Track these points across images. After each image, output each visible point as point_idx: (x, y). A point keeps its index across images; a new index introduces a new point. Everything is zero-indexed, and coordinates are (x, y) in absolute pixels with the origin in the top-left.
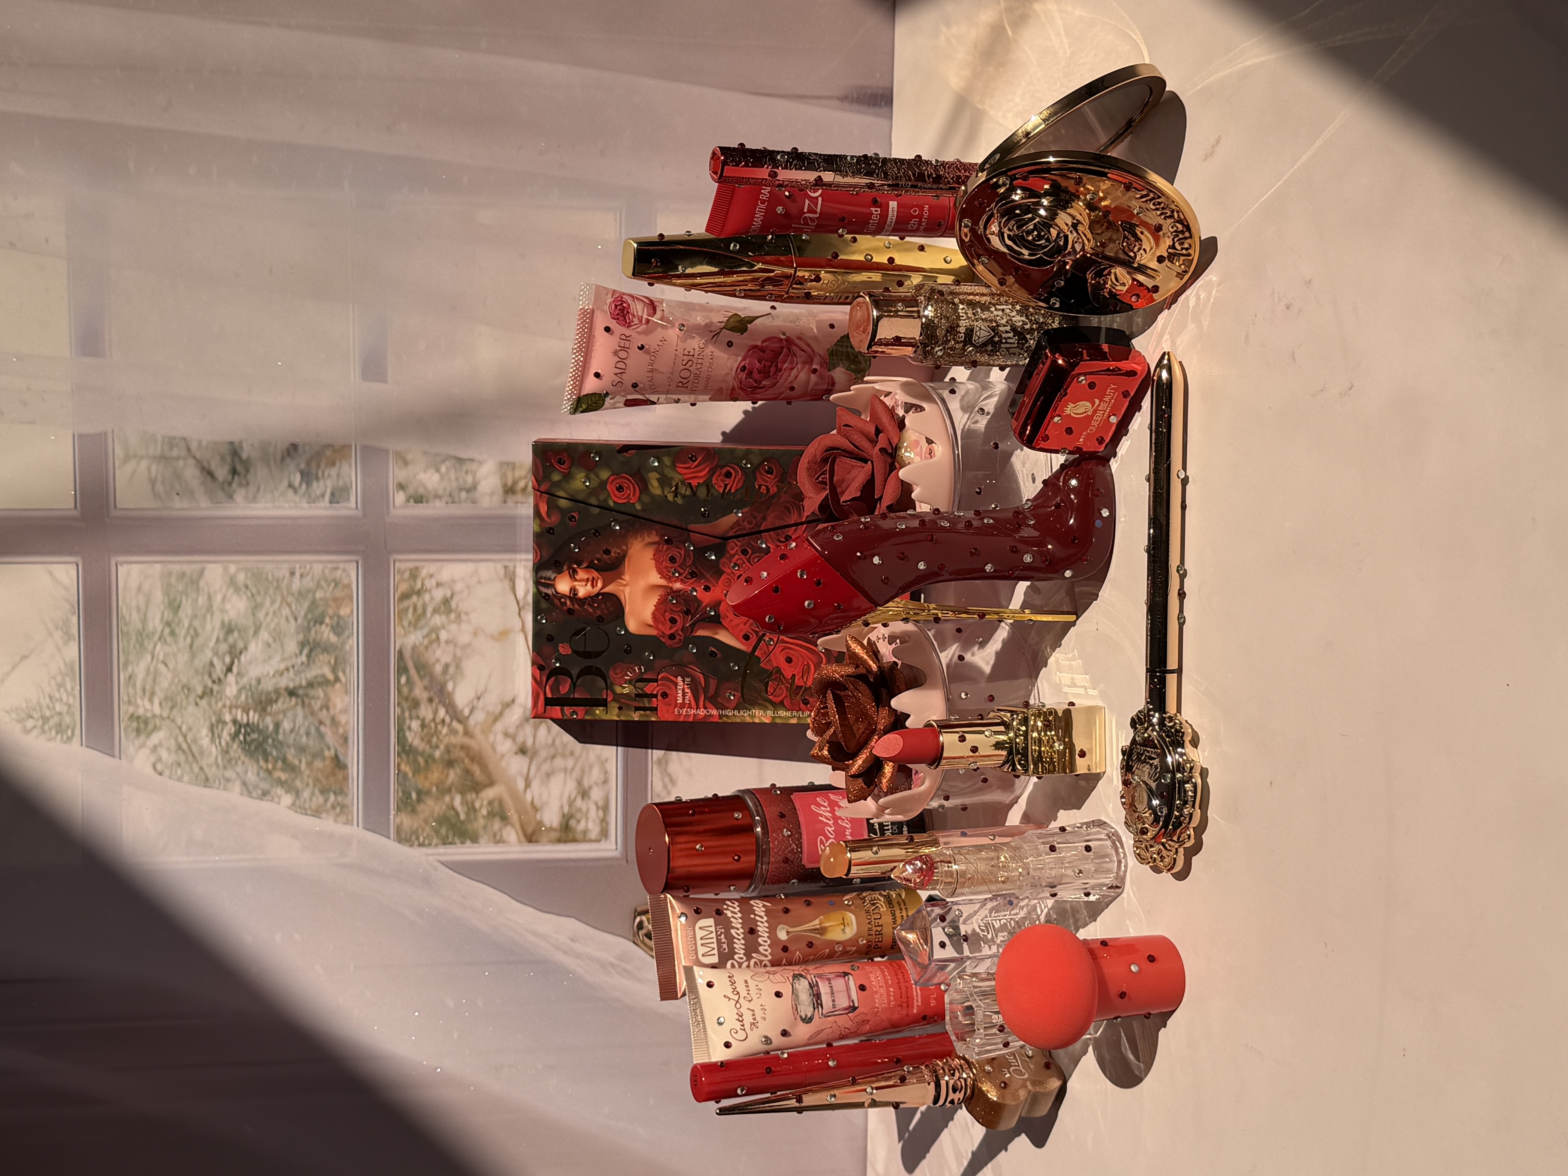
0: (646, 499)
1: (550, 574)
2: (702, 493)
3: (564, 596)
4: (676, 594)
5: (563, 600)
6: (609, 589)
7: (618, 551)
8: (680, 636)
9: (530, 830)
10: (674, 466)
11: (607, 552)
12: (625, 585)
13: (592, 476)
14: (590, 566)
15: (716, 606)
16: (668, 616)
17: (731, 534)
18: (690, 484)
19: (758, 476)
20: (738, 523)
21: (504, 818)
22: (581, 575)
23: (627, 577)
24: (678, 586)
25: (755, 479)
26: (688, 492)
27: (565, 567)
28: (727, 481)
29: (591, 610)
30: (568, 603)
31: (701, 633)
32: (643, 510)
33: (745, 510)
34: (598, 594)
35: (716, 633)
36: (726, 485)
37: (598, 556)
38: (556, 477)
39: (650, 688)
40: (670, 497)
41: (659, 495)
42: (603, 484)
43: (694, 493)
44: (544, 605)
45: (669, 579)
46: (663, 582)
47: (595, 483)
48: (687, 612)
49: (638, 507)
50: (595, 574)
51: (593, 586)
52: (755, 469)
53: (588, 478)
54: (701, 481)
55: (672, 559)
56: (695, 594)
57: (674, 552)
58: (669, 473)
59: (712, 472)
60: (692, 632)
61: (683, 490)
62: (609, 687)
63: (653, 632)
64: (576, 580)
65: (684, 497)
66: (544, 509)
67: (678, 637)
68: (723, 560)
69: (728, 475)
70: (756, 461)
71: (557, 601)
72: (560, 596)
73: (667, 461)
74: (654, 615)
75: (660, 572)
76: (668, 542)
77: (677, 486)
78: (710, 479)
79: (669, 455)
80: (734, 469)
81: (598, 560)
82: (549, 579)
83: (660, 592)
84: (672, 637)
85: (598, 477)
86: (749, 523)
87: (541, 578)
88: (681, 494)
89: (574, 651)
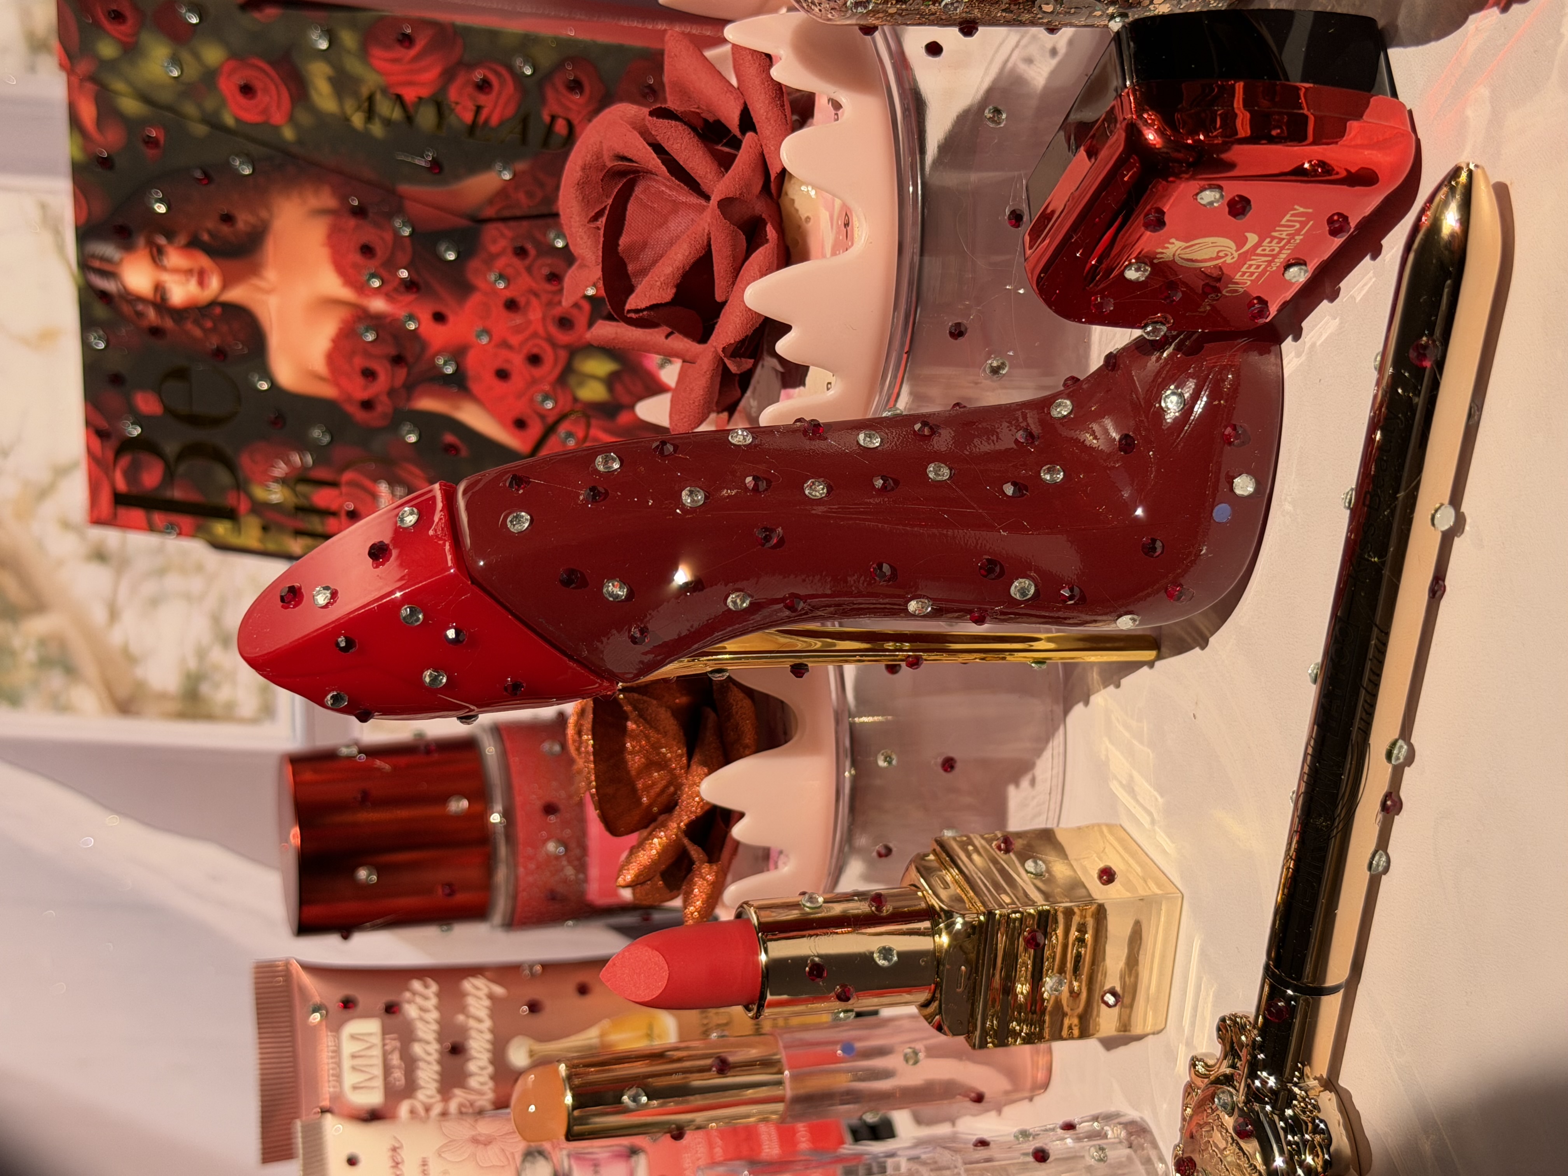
0: (304, 118)
1: (108, 250)
2: (426, 118)
3: (140, 299)
4: (376, 321)
5: (140, 307)
6: (237, 294)
7: (252, 219)
8: (384, 406)
9: (123, 692)
10: (364, 52)
11: (228, 219)
12: (268, 292)
13: (186, 56)
14: (194, 244)
15: (458, 354)
16: (359, 362)
17: (490, 212)
18: (399, 98)
19: (550, 94)
20: (504, 192)
21: (70, 671)
22: (175, 258)
23: (271, 275)
24: (378, 305)
25: (543, 100)
26: (397, 114)
27: (141, 241)
28: (482, 99)
29: (198, 333)
30: (151, 313)
31: (428, 404)
32: (300, 142)
33: (521, 166)
34: (213, 303)
35: (458, 408)
36: (479, 109)
37: (210, 224)
38: (107, 50)
39: (322, 497)
40: (358, 120)
41: (332, 115)
42: (210, 77)
43: (409, 119)
44: (100, 311)
45: (361, 288)
46: (345, 293)
47: (193, 72)
48: (398, 360)
49: (288, 133)
50: (203, 261)
51: (201, 283)
52: (542, 79)
53: (176, 60)
54: (425, 92)
55: (367, 250)
56: (412, 326)
57: (368, 234)
58: (354, 66)
59: (449, 75)
60: (409, 398)
61: (386, 108)
62: (240, 486)
63: (327, 391)
64: (164, 269)
65: (387, 123)
66: (88, 112)
67: (380, 409)
68: (474, 264)
69: (484, 86)
70: (546, 60)
71: (126, 309)
72: (131, 298)
73: (349, 39)
74: (331, 358)
75: (341, 270)
76: (359, 212)
77: (371, 99)
78: (443, 89)
79: (353, 26)
80: (496, 73)
81: (210, 233)
82: (108, 261)
83: (342, 313)
84: (367, 405)
85: (197, 56)
86: (530, 195)
87: (93, 256)
88: (380, 117)
89: (168, 410)
